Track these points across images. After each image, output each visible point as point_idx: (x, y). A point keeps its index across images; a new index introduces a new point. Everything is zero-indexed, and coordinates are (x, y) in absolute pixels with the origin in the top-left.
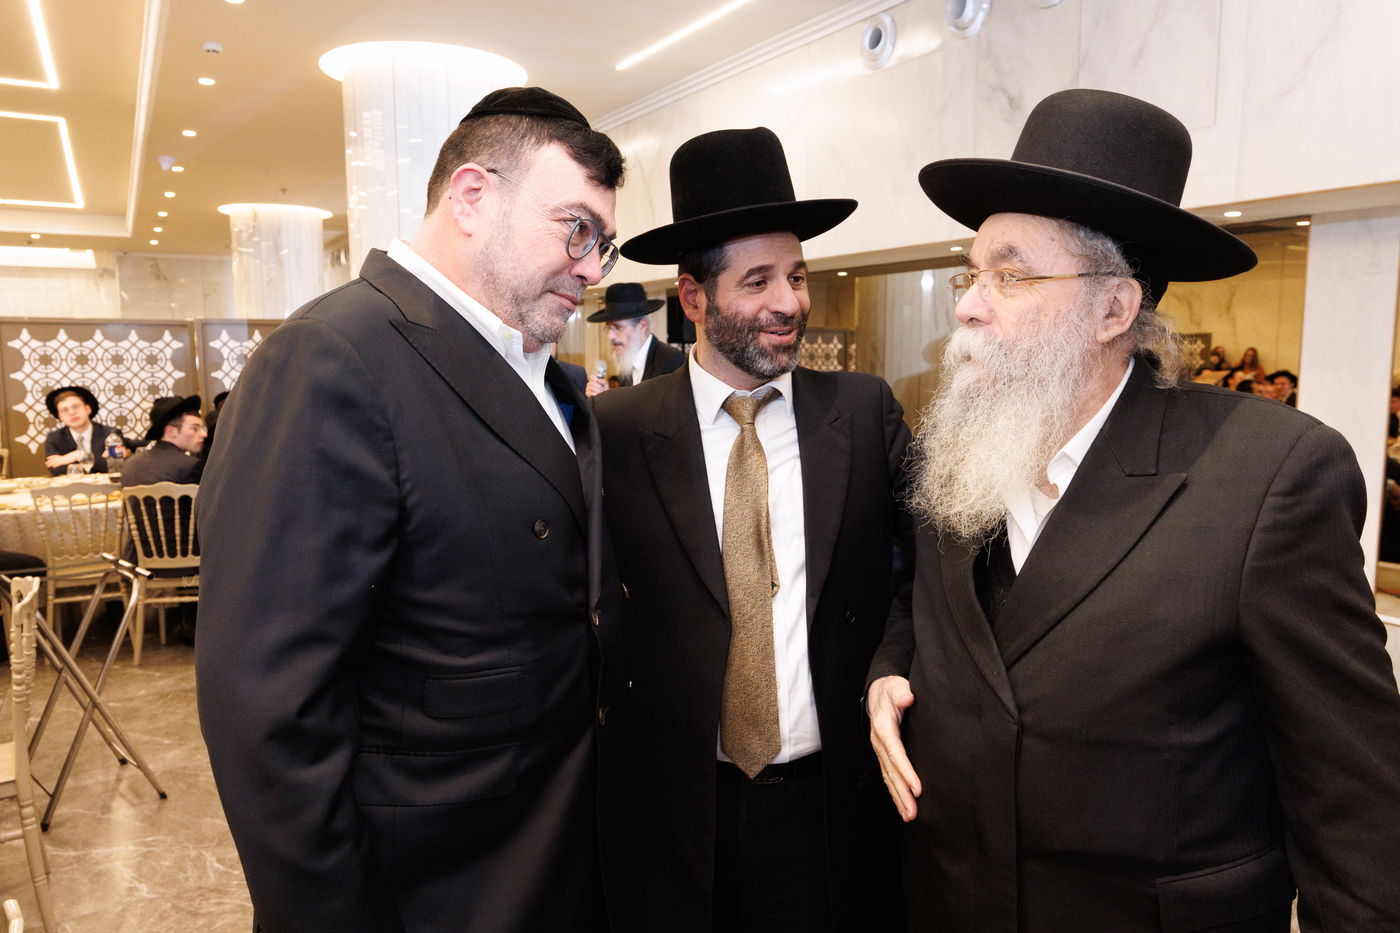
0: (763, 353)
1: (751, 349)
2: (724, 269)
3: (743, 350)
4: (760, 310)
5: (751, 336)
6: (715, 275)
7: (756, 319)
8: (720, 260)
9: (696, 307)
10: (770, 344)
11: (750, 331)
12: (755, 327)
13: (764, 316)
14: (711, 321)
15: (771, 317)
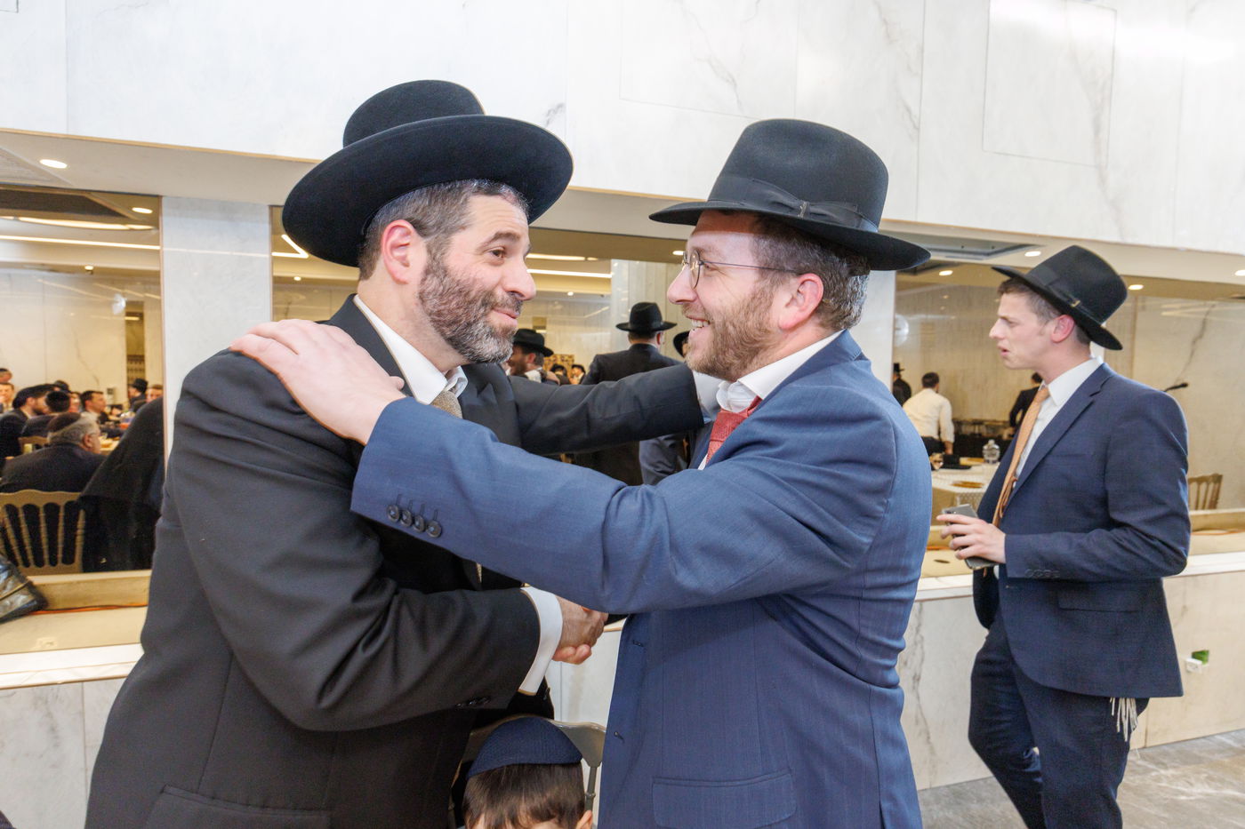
0: (492, 334)
1: (480, 325)
2: (463, 228)
3: (469, 325)
4: (497, 285)
5: (482, 311)
6: (450, 231)
7: (491, 293)
8: (462, 215)
9: (407, 265)
10: (500, 325)
11: (484, 304)
12: (489, 302)
13: (499, 293)
14: (433, 283)
15: (506, 296)
